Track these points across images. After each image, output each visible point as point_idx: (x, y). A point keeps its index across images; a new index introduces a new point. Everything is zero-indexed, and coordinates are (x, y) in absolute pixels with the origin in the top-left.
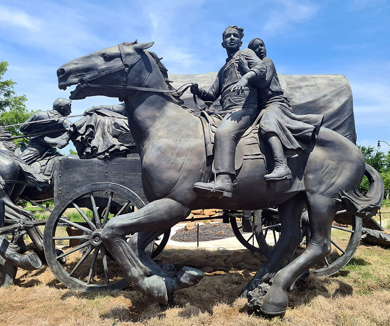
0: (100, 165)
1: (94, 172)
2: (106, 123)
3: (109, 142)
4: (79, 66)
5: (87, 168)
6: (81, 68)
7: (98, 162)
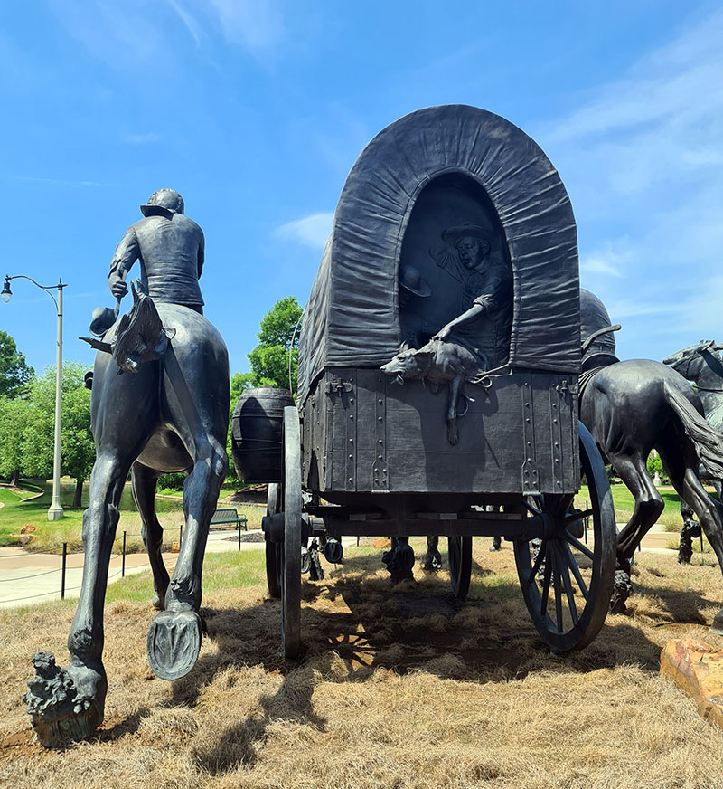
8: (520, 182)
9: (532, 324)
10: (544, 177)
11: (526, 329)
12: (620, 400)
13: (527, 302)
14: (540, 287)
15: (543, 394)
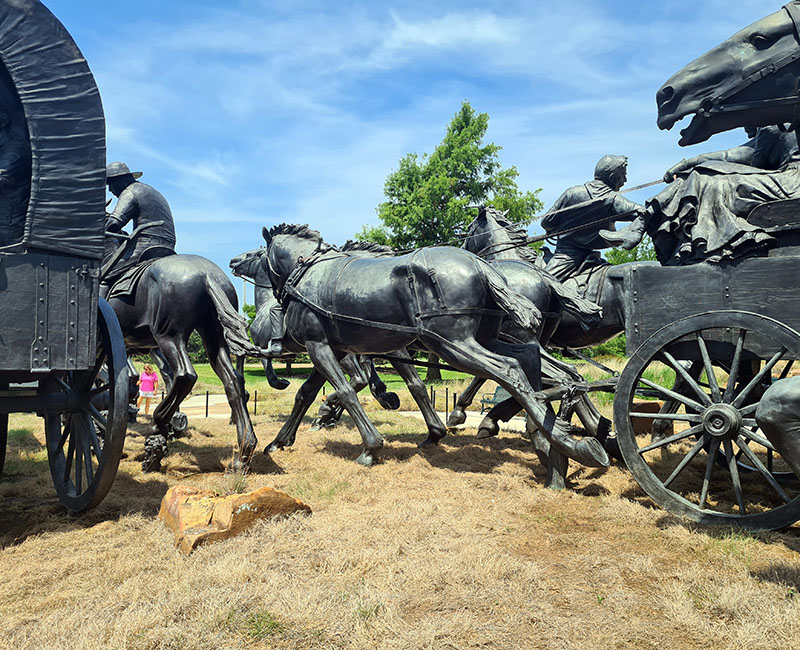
0: (713, 276)
1: (700, 290)
2: (721, 189)
3: (730, 226)
4: (701, 74)
5: (687, 283)
6: (704, 78)
7: (709, 270)
8: (42, 61)
9: (50, 207)
10: (71, 62)
11: (44, 210)
12: (168, 289)
13: (46, 183)
14: (62, 171)
15: (60, 276)
